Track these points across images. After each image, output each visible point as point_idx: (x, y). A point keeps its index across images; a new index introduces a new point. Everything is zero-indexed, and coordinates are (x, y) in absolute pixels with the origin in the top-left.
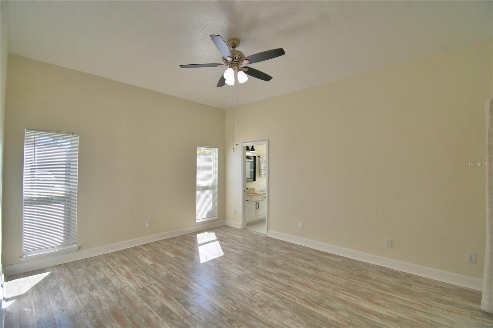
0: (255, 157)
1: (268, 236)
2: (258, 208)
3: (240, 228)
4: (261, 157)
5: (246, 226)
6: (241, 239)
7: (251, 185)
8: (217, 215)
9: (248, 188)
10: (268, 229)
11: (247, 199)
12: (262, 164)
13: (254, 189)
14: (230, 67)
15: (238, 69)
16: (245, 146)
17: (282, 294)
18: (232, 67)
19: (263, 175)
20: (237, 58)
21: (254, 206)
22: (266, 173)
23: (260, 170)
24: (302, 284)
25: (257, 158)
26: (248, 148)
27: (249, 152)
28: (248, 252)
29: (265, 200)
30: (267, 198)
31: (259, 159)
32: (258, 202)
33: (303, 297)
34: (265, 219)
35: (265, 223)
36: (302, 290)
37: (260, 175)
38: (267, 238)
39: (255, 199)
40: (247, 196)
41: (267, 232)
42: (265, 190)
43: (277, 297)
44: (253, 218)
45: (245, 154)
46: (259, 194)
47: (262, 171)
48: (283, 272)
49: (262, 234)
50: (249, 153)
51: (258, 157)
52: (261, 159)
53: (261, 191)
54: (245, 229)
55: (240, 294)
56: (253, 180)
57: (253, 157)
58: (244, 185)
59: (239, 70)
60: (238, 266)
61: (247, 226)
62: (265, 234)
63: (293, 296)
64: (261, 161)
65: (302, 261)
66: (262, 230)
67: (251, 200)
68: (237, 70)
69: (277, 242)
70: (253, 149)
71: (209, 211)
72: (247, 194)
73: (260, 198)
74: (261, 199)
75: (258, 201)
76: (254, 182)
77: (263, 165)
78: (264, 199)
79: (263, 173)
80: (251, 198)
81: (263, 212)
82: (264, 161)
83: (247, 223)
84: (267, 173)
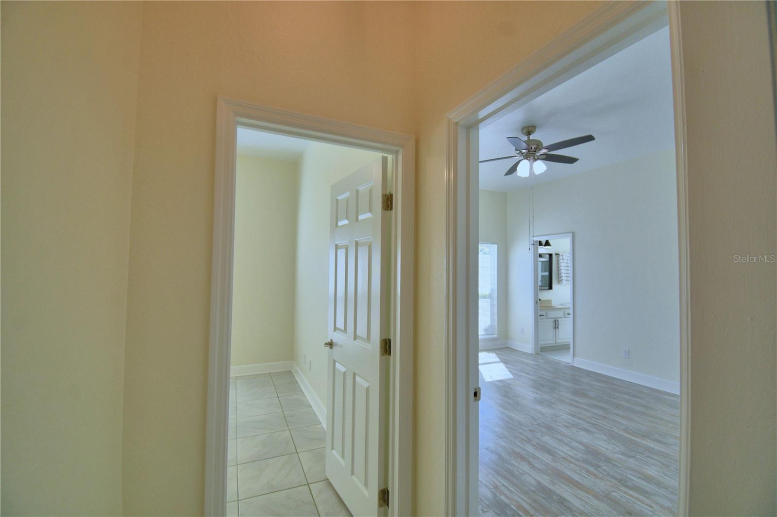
0: (551, 255)
1: (574, 365)
2: (557, 328)
3: (530, 352)
4: (561, 255)
5: (539, 351)
6: (534, 364)
7: (546, 295)
8: (497, 333)
9: (541, 299)
10: (574, 356)
11: (540, 313)
12: (562, 264)
13: (550, 301)
14: (524, 159)
15: (534, 158)
16: (537, 241)
17: (595, 421)
18: (527, 159)
19: (564, 282)
20: (533, 148)
21: (551, 324)
22: (568, 279)
23: (559, 274)
24: (622, 417)
25: (554, 257)
26: (540, 244)
27: (542, 248)
28: (546, 379)
29: (569, 317)
30: (571, 315)
31: (558, 257)
32: (557, 319)
33: (623, 428)
34: (569, 344)
35: (569, 351)
36: (624, 422)
37: (559, 281)
38: (573, 368)
39: (553, 314)
40: (540, 310)
41: (573, 360)
42: (568, 304)
43: (588, 422)
44: (551, 342)
45: (537, 251)
46: (559, 308)
47: (563, 275)
48: (596, 403)
49: (565, 362)
50: (543, 250)
51: (556, 254)
52: (561, 258)
53: (562, 305)
54: (538, 354)
55: (540, 413)
56: (548, 288)
57: (548, 255)
58: (536, 294)
59: (535, 160)
60: (534, 390)
61: (541, 351)
62: (569, 363)
63: (610, 426)
64: (561, 261)
65: (628, 397)
66: (566, 359)
67: (546, 315)
68: (532, 161)
69: (589, 373)
70: (547, 244)
71: (487, 326)
72: (540, 307)
73: (560, 314)
74: (563, 316)
75: (559, 318)
76: (550, 291)
77: (564, 266)
78: (567, 316)
79: (563, 278)
80: (546, 313)
81: (565, 334)
82: (565, 261)
83: (541, 348)
84: (571, 278)
